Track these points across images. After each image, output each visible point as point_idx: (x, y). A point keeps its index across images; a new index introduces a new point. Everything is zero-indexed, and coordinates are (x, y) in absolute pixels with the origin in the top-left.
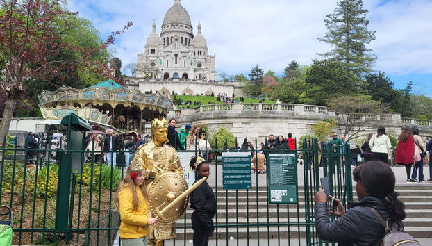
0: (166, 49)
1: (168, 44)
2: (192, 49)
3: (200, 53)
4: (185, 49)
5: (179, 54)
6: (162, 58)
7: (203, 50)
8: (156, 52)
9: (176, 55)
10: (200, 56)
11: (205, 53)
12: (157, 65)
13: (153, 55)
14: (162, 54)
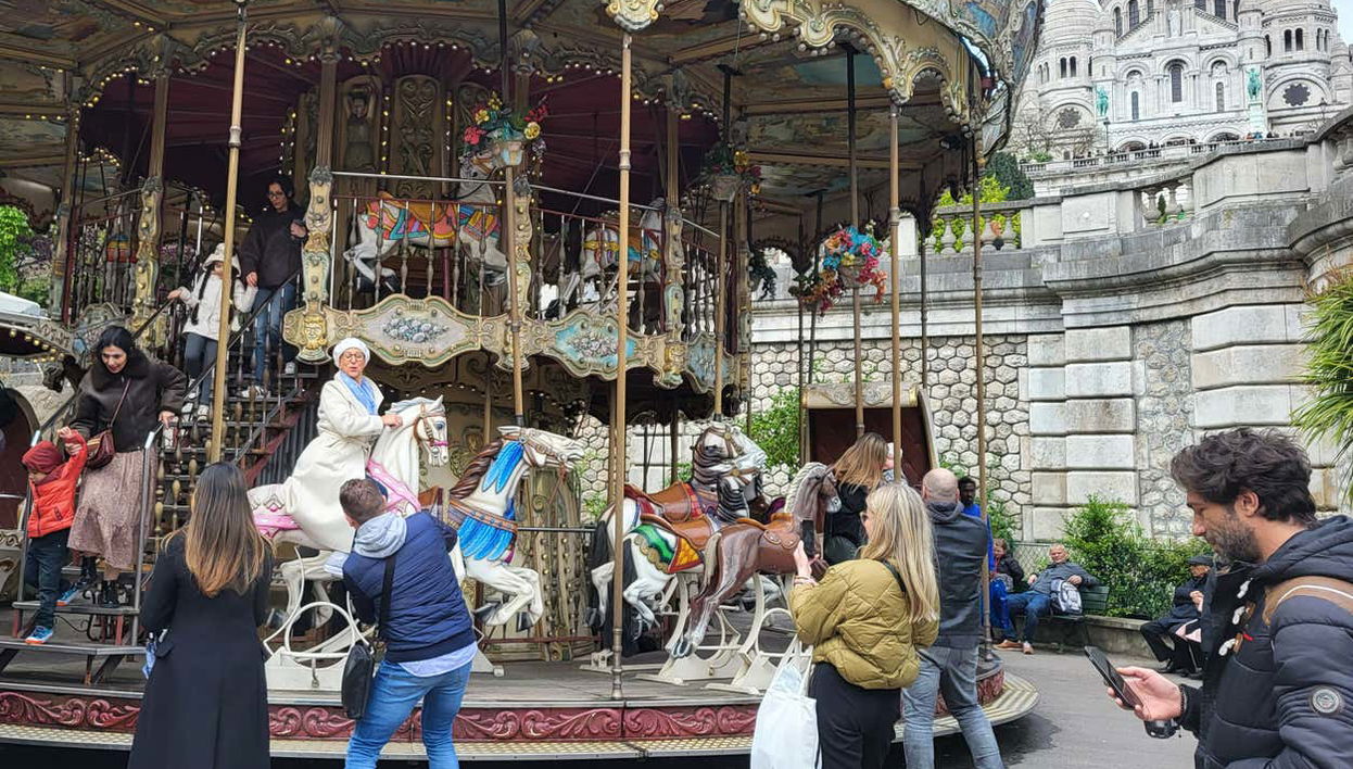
0: (1128, 47)
1: (1135, 26)
2: (1251, 25)
3: (1294, 39)
4: (1218, 33)
5: (1189, 56)
6: (1107, 87)
7: (1310, 27)
8: (1082, 66)
9: (1176, 66)
10: (1296, 55)
11: (1323, 37)
12: (1086, 120)
13: (1069, 81)
14: (1106, 70)
